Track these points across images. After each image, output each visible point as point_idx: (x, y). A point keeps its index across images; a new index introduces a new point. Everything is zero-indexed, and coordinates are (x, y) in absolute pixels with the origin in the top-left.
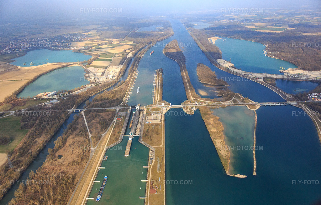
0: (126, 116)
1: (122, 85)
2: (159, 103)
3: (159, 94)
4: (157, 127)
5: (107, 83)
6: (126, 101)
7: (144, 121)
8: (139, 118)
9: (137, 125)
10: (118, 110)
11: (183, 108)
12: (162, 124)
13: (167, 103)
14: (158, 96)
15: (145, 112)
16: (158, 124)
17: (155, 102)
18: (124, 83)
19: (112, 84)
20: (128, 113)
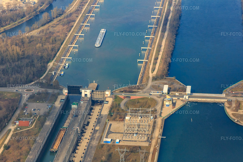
0: (47, 115)
1: (55, 21)
2: (157, 83)
3: (160, 57)
4: (133, 157)
5: (9, 14)
6: (57, 69)
7: (97, 135)
9: (77, 145)
10: (26, 97)
11: (226, 105)
12: (152, 150)
13: (178, 84)
14: (155, 63)
15: (105, 111)
16: (140, 147)
17: (145, 79)
18: (60, 15)
19: (24, 16)
20: (55, 108)
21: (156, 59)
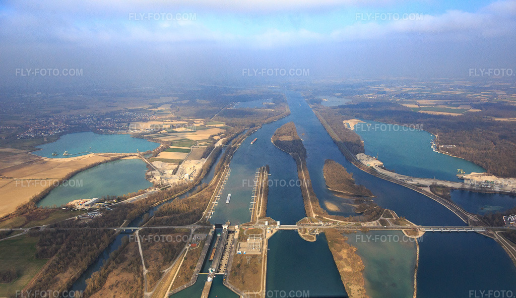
0: (205, 240)
1: (204, 190)
2: (261, 220)
3: (261, 207)
4: (254, 261)
5: (179, 187)
6: (208, 215)
7: (233, 249)
8: (227, 244)
9: (223, 255)
10: (193, 230)
11: (299, 231)
12: (263, 256)
13: (273, 221)
14: (259, 210)
15: (236, 236)
16: (257, 255)
17: (254, 219)
18: (206, 187)
19: (187, 188)
20: (209, 236)
21: (259, 208)
